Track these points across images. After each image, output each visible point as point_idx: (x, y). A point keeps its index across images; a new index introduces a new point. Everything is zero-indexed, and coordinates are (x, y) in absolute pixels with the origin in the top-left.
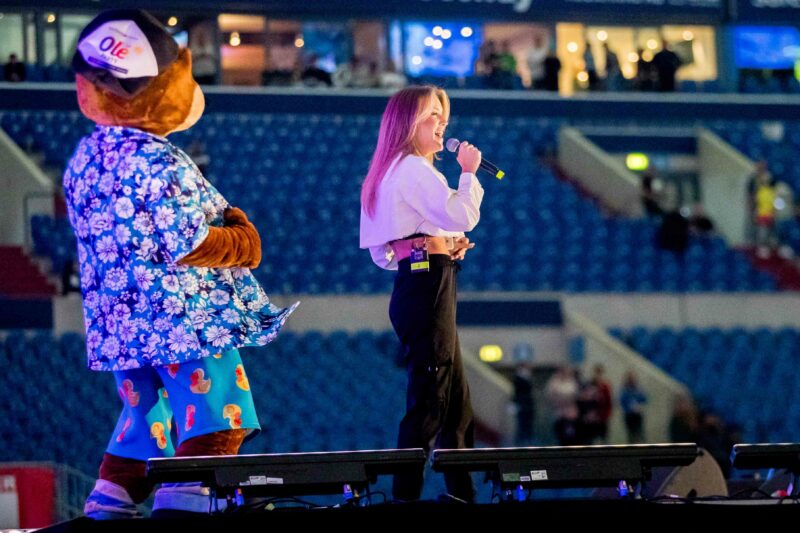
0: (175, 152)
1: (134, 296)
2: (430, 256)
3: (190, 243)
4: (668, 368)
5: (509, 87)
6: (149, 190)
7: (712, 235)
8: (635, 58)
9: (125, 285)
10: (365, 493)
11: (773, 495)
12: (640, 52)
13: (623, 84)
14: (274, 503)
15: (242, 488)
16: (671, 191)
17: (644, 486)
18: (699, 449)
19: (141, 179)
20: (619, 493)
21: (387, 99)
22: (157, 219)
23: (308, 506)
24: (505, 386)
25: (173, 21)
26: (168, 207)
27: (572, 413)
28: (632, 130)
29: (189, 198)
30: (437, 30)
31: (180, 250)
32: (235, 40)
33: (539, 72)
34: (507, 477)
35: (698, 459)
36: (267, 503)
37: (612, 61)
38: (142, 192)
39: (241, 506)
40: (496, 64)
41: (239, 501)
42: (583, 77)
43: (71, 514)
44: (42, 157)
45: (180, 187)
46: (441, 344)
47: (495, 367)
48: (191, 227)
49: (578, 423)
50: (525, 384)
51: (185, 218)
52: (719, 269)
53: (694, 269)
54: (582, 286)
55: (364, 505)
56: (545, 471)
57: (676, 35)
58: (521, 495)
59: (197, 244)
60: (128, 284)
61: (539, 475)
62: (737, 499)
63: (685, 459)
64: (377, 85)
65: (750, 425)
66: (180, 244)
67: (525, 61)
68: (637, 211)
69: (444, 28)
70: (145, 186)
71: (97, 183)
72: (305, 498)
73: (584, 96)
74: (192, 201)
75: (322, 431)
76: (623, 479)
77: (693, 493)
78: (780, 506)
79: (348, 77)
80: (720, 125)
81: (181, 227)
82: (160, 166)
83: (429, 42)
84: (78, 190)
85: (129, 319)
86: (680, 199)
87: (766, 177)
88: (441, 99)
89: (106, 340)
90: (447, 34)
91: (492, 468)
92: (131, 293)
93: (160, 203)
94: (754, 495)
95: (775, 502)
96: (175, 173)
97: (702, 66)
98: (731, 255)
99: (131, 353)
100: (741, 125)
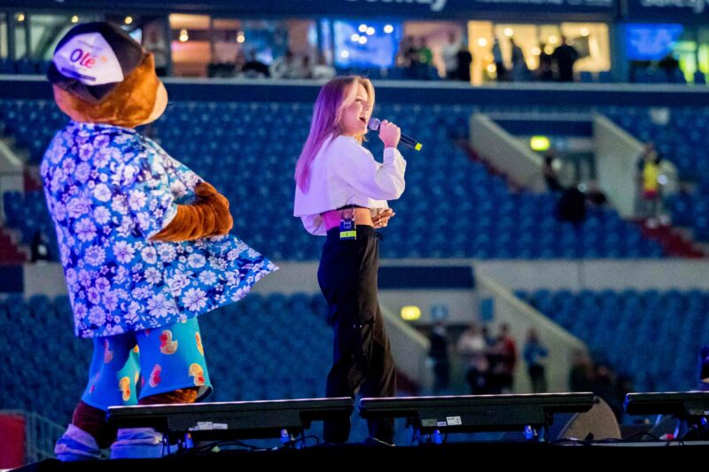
0: (144, 141)
1: (113, 270)
2: (357, 226)
3: (160, 222)
4: (568, 327)
5: (427, 78)
6: (123, 176)
7: (606, 208)
8: (537, 52)
9: (103, 261)
10: (300, 436)
11: (661, 438)
12: (542, 46)
13: (527, 75)
14: (219, 446)
15: (192, 433)
16: (570, 169)
17: (547, 430)
18: (595, 397)
19: (116, 166)
20: (524, 436)
21: (319, 88)
22: (130, 201)
23: (249, 449)
24: (423, 342)
25: (129, 20)
26: (140, 191)
27: (482, 365)
28: (535, 115)
29: (159, 182)
30: (363, 28)
31: (151, 229)
32: (184, 37)
33: (453, 64)
34: (425, 423)
35: (595, 406)
36: (213, 445)
37: (517, 54)
38: (116, 178)
39: (190, 449)
40: (414, 57)
41: (188, 444)
42: (492, 69)
43: (39, 456)
44: (13, 140)
45: (151, 172)
46: (365, 304)
47: (415, 325)
48: (161, 208)
49: (488, 375)
50: (440, 340)
51: (155, 201)
52: (612, 239)
53: (590, 238)
54: (491, 253)
55: (299, 448)
56: (459, 417)
57: (574, 31)
58: (438, 438)
59: (166, 223)
60: (106, 259)
61: (454, 421)
62: (630, 441)
63: (584, 406)
64: (310, 76)
65: (641, 376)
66: (151, 223)
67: (441, 55)
68: (540, 187)
69: (369, 26)
70: (119, 173)
71: (74, 172)
72: (247, 442)
73: (494, 85)
74: (161, 184)
75: (262, 382)
76: (529, 424)
77: (590, 436)
78: (667, 447)
79: (284, 69)
80: (613, 110)
81: (152, 208)
82: (131, 155)
83: (355, 38)
84: (56, 178)
85: (110, 290)
86: (578, 177)
87: (653, 155)
88: (366, 87)
89: (91, 310)
90: (371, 31)
91: (412, 414)
92: (109, 267)
93: (132, 187)
94: (645, 437)
95: (663, 444)
96: (146, 159)
97: (597, 59)
98: (623, 226)
99: (115, 320)
100: (632, 111)
